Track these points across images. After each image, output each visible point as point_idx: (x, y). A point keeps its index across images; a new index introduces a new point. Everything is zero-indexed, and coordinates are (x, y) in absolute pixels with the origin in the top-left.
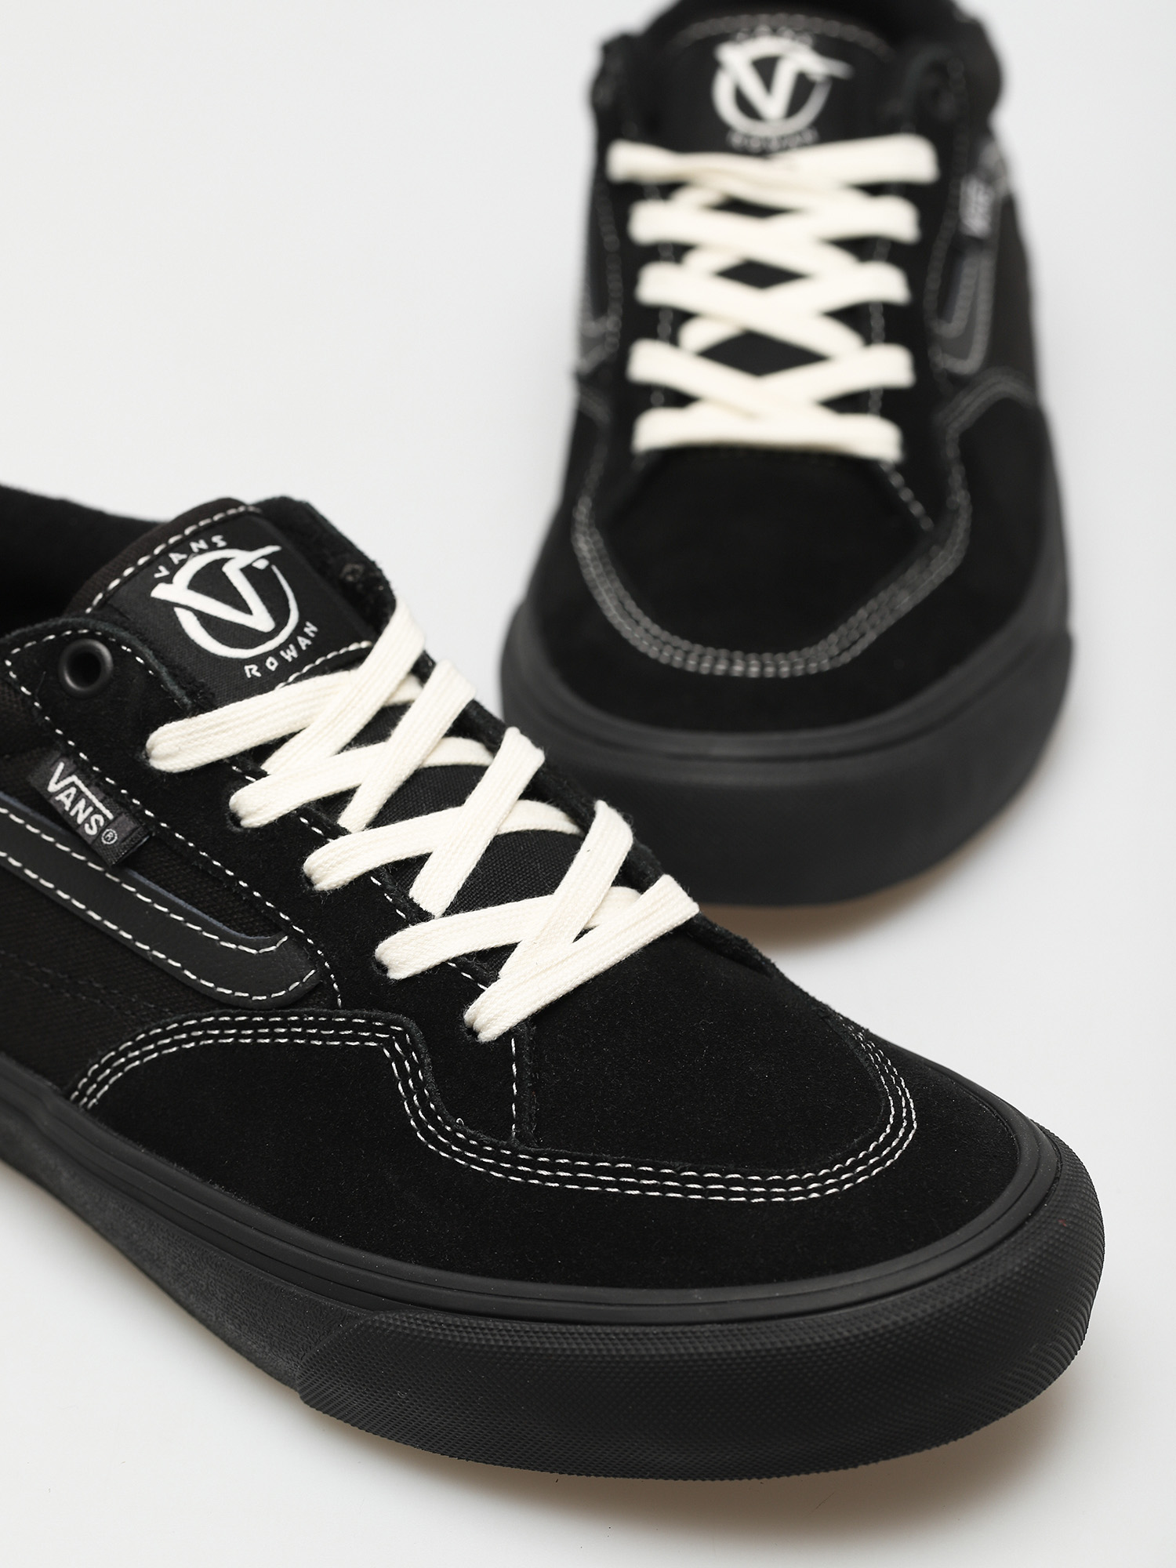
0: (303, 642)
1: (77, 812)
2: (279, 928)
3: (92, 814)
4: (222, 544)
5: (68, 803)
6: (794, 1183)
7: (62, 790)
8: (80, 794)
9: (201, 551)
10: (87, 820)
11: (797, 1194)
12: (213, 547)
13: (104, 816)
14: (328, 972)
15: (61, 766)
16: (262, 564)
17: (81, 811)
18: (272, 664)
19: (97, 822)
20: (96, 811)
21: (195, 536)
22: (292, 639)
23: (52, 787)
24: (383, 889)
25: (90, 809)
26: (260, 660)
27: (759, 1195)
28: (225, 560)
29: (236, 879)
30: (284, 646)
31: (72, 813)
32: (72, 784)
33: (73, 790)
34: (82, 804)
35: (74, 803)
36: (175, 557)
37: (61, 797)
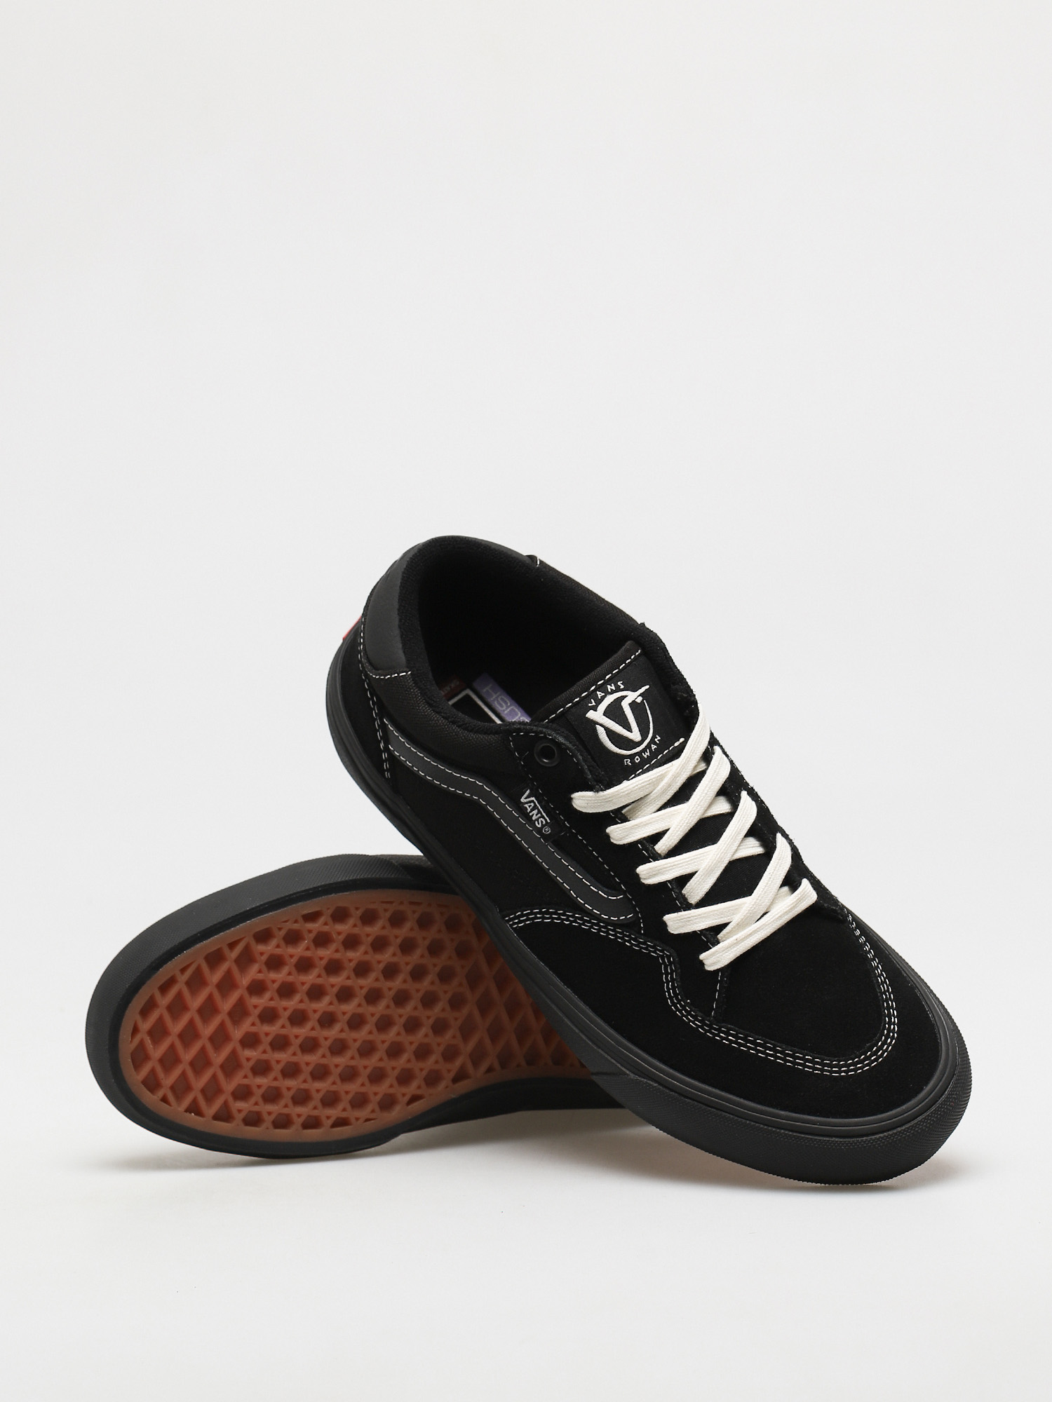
0: (654, 747)
1: (533, 815)
2: (620, 892)
3: (540, 817)
4: (622, 687)
5: (529, 810)
6: (835, 1066)
7: (527, 803)
8: (535, 808)
9: (613, 692)
10: (537, 820)
11: (835, 1072)
12: (618, 690)
13: (546, 820)
14: (640, 919)
15: (528, 792)
16: (639, 700)
17: (534, 815)
18: (637, 760)
19: (542, 822)
20: (543, 817)
21: (609, 682)
22: (649, 746)
23: (523, 800)
24: (672, 890)
25: (539, 815)
26: (632, 757)
27: (817, 1069)
28: (623, 697)
29: (603, 863)
30: (644, 750)
31: (531, 814)
32: (533, 801)
33: (532, 804)
34: (535, 812)
35: (532, 811)
36: (600, 694)
37: (527, 806)
